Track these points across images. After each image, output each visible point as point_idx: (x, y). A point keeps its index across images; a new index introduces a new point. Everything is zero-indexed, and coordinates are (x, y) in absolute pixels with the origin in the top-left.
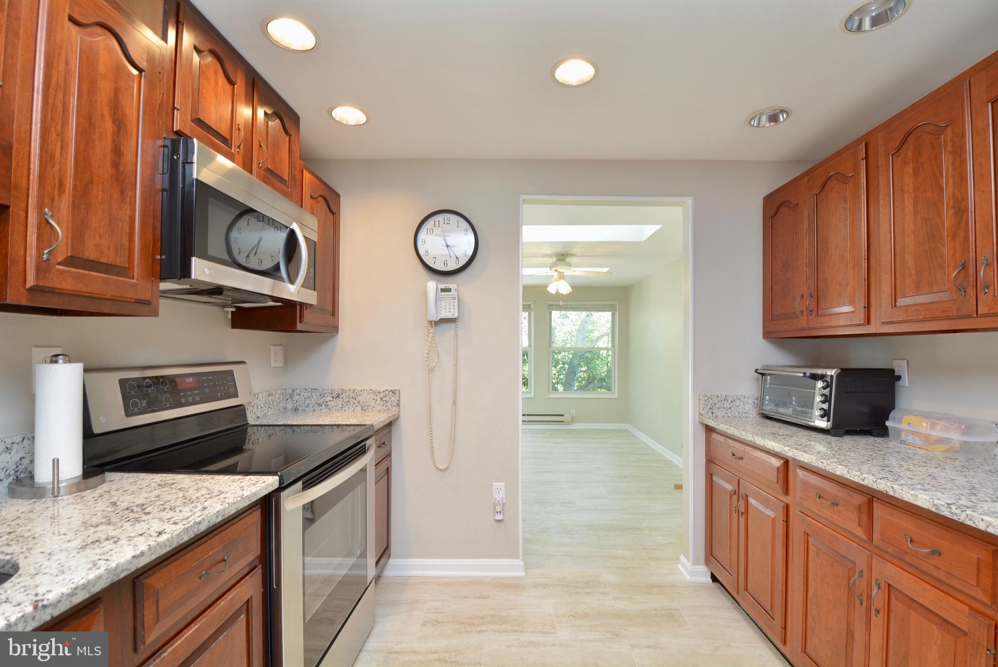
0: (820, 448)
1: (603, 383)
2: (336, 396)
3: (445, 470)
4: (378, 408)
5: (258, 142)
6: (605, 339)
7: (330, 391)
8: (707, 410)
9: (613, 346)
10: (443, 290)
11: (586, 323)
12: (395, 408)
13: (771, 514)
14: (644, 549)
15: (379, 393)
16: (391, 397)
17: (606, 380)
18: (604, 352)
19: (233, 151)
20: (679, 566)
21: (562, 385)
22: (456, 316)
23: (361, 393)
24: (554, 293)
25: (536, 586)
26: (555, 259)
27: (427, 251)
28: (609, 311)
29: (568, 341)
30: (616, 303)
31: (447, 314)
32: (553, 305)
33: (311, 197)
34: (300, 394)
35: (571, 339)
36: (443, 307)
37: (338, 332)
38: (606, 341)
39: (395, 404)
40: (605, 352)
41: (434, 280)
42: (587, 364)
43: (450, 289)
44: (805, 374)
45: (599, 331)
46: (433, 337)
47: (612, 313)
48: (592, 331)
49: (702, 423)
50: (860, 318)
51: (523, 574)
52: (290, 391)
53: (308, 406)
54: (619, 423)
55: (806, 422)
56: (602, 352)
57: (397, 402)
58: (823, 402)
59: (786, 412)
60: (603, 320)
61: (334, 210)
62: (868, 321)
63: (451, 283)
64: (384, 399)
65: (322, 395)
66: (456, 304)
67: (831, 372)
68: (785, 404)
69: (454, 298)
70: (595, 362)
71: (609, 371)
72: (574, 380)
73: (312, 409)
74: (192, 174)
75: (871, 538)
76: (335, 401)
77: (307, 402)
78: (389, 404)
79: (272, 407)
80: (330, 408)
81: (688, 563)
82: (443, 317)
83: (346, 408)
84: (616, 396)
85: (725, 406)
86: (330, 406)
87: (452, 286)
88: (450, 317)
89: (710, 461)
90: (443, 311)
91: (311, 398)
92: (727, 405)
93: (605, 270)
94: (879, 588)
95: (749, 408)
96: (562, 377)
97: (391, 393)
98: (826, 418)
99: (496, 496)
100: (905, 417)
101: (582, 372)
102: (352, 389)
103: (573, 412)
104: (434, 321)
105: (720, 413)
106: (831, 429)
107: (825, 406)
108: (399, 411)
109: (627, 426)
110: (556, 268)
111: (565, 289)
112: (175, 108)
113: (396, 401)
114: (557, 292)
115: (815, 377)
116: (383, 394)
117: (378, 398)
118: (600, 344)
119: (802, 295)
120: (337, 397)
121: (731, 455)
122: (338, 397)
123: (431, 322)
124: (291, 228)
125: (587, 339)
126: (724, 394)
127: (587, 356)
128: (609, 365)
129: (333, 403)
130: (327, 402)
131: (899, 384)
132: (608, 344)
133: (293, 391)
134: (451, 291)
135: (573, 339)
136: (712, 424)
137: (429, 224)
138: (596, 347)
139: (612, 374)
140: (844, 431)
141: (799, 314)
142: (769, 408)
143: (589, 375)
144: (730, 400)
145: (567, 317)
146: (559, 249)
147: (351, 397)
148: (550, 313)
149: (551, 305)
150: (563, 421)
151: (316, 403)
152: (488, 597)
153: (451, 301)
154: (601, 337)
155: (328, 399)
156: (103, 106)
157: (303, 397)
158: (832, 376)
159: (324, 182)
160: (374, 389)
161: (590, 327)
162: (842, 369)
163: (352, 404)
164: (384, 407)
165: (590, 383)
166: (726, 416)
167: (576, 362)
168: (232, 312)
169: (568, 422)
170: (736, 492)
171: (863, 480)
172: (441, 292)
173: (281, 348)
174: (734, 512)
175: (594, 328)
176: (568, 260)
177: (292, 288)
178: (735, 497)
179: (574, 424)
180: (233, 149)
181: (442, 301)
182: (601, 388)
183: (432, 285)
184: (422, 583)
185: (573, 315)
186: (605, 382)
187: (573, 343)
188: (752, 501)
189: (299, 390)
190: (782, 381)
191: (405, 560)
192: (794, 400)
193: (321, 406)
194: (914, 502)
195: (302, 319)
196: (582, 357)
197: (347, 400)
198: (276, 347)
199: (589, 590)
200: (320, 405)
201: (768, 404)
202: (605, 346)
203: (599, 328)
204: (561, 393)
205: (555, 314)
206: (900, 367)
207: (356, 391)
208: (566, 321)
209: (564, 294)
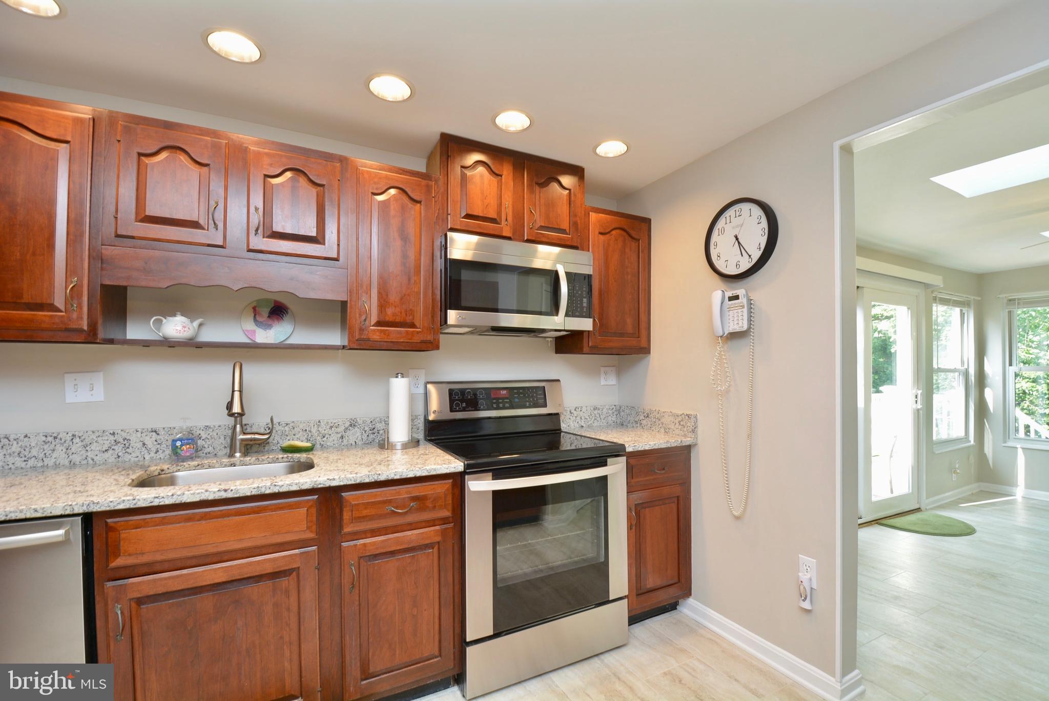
3: (739, 517)
4: (677, 432)
5: (528, 208)
7: (642, 410)
10: (730, 299)
12: (692, 433)
15: (677, 416)
16: (687, 422)
22: (746, 327)
23: (663, 414)
27: (719, 255)
31: (736, 327)
33: (600, 234)
34: (625, 411)
36: (730, 319)
37: (650, 351)
39: (692, 430)
43: (738, 296)
46: (720, 356)
53: (629, 422)
57: (693, 428)
61: (637, 237)
63: (740, 289)
64: (682, 423)
65: (637, 414)
66: (746, 313)
69: (743, 307)
73: (630, 426)
77: (629, 419)
78: (685, 430)
79: (598, 419)
82: (732, 330)
83: (653, 429)
86: (643, 427)
87: (741, 292)
88: (738, 330)
90: (731, 324)
91: (629, 416)
97: (687, 417)
99: (802, 575)
102: (658, 409)
104: (721, 337)
108: (696, 437)
112: (449, 214)
116: (680, 417)
117: (677, 421)
122: (648, 416)
123: (718, 338)
124: (555, 269)
130: (641, 421)
133: (620, 407)
134: (739, 299)
137: (721, 222)
147: (657, 418)
151: (633, 420)
153: (740, 311)
155: (641, 418)
160: (674, 411)
163: (658, 425)
164: (682, 432)
172: (729, 301)
173: (613, 368)
180: (501, 224)
181: (730, 312)
183: (719, 293)
189: (624, 407)
193: (637, 424)
195: (590, 344)
197: (654, 420)
198: (607, 368)
200: (636, 422)
207: (660, 412)
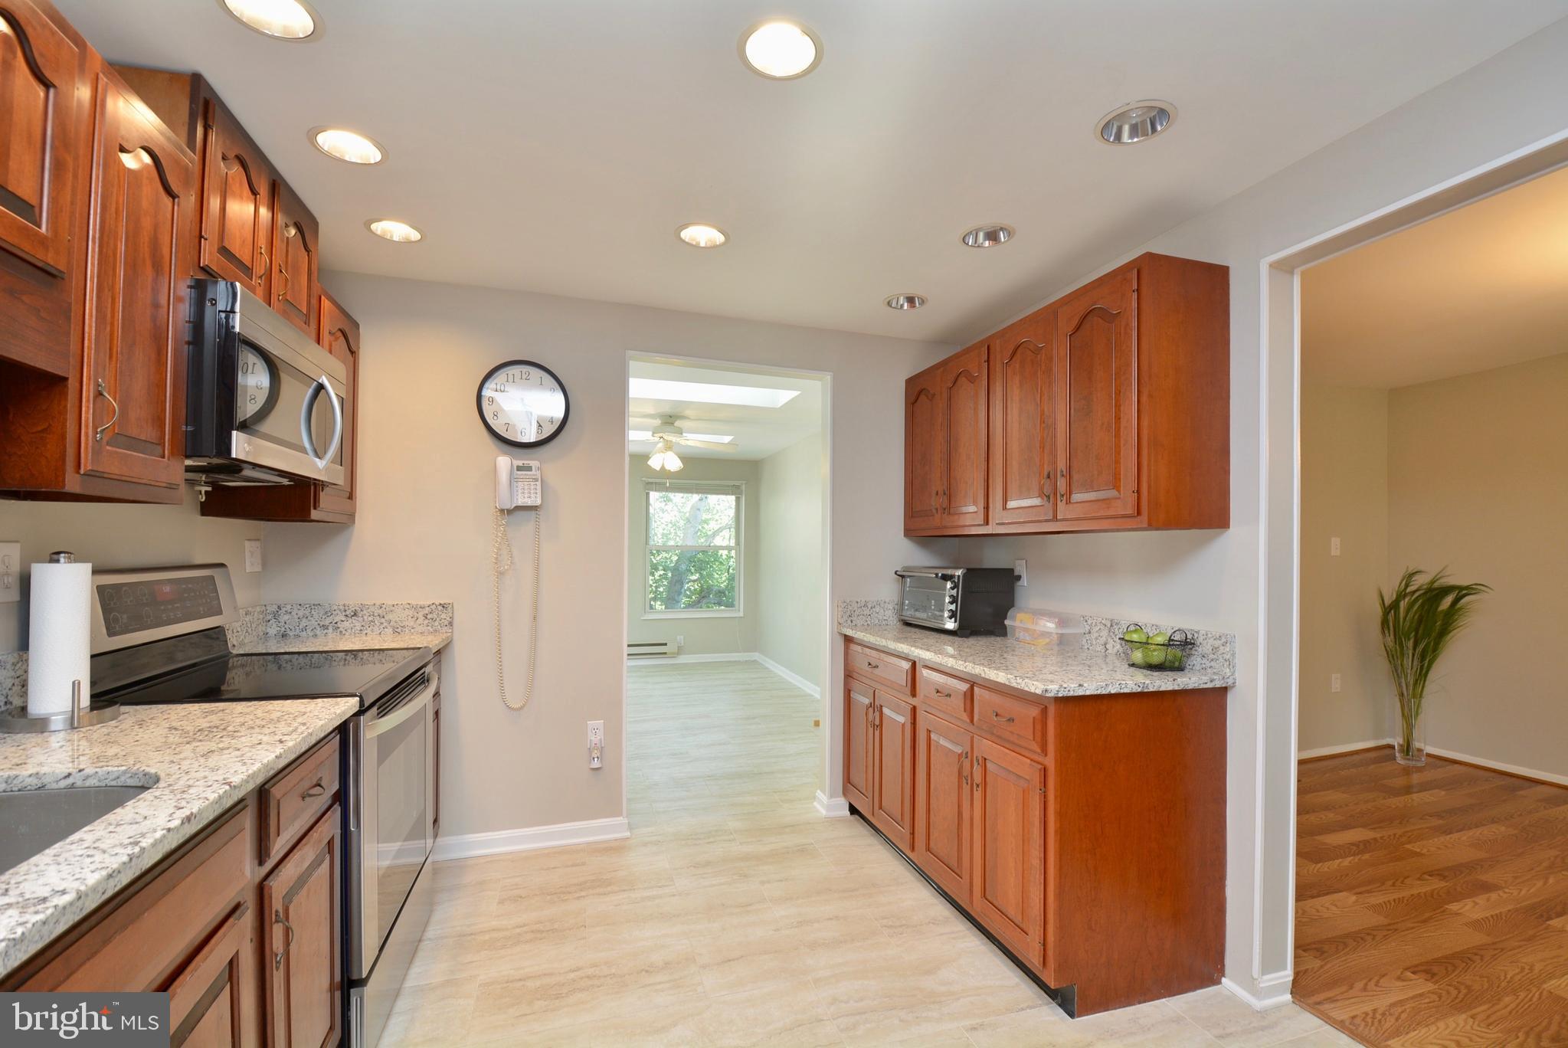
0: (950, 650)
1: (723, 597)
2: (352, 614)
3: (521, 708)
4: (420, 629)
5: (278, 265)
6: (726, 533)
7: (342, 607)
8: (845, 618)
9: (738, 543)
10: (519, 468)
11: (699, 509)
12: (446, 628)
13: (901, 719)
14: (775, 792)
15: (421, 607)
16: (440, 613)
17: (727, 593)
18: (724, 553)
19: (253, 283)
20: (815, 803)
21: (662, 601)
22: (539, 502)
23: (394, 608)
24: (658, 469)
25: (645, 844)
26: (660, 422)
27: (495, 413)
28: (732, 495)
29: (671, 536)
30: (742, 484)
31: (526, 500)
32: (652, 483)
33: (330, 333)
34: (290, 613)
35: (676, 533)
36: (520, 491)
37: (354, 523)
38: (727, 536)
39: (446, 623)
40: (726, 552)
41: (505, 453)
42: (699, 570)
43: (531, 467)
44: (937, 575)
45: (717, 520)
46: (504, 531)
47: (736, 498)
48: (706, 522)
49: (841, 634)
50: (980, 520)
51: (628, 834)
52: (274, 608)
53: (305, 629)
54: (744, 652)
55: (936, 624)
56: (721, 552)
57: (450, 620)
58: (951, 603)
59: (921, 617)
60: (722, 507)
61: (354, 348)
62: (987, 523)
63: (533, 460)
64: (429, 617)
65: (329, 613)
66: (539, 487)
67: (959, 572)
68: (925, 609)
69: (536, 480)
70: (711, 567)
71: (731, 579)
72: (680, 593)
73: (311, 634)
74: (233, 327)
75: (972, 721)
76: (350, 621)
77: (304, 623)
78: (437, 623)
79: (250, 630)
80: (341, 632)
81: (823, 796)
82: (520, 503)
83: (369, 631)
84: (741, 614)
85: (865, 613)
86: (341, 629)
87: (534, 463)
88: (529, 504)
89: (849, 675)
90: (520, 496)
91: (309, 618)
92: (867, 612)
93: (727, 439)
94: (979, 764)
95: (890, 616)
96: (661, 589)
97: (440, 608)
98: (953, 619)
99: (593, 738)
100: (1018, 615)
101: (692, 582)
102: (378, 603)
103: (680, 638)
104: (507, 510)
105: (859, 622)
106: (958, 629)
107: (953, 607)
108: (452, 632)
109: (756, 656)
110: (661, 435)
111: (674, 464)
112: (203, 237)
113: (448, 619)
114: (663, 468)
115: (945, 578)
116: (427, 608)
117: (420, 615)
118: (718, 541)
119: (937, 492)
120: (353, 616)
121: (867, 664)
122: (355, 615)
123: (502, 511)
124: (320, 381)
125: (699, 533)
126: (863, 600)
127: (700, 559)
128: (731, 571)
129: (346, 624)
130: (336, 623)
131: (1020, 583)
132: (729, 541)
133: (279, 608)
134: (531, 470)
135: (679, 533)
136: (850, 633)
137: (500, 376)
138: (712, 545)
139: (736, 584)
140: (969, 631)
141: (934, 511)
142: (909, 614)
143: (702, 586)
144: (869, 607)
145: (670, 500)
146: (667, 409)
147: (376, 614)
148: (648, 494)
149: (648, 483)
150: (665, 653)
151: (319, 624)
152: (584, 864)
153: (532, 483)
154: (720, 530)
155: (337, 619)
156: (145, 250)
157: (296, 617)
158: (959, 576)
159: (343, 309)
160: (414, 603)
161: (705, 516)
162: (968, 569)
163: (378, 624)
164: (429, 628)
165: (703, 597)
166: (866, 624)
167: (683, 567)
168: (206, 492)
169: (674, 653)
170: (872, 705)
171: (966, 668)
172: (517, 470)
173: (258, 544)
174: (869, 726)
175: (709, 517)
176: (678, 423)
177: (320, 464)
178: (871, 710)
179: (681, 656)
180: (253, 280)
181: (519, 483)
182: (720, 604)
183: (504, 462)
184: (488, 862)
185: (677, 497)
186: (725, 596)
187: (678, 539)
188: (886, 711)
189: (289, 607)
190: (921, 583)
191: (460, 837)
192: (933, 604)
193: (327, 628)
194: (996, 680)
195: (317, 504)
196: (691, 560)
197: (370, 619)
198: (253, 543)
199: (712, 840)
200: (325, 627)
201: (907, 609)
202: (725, 543)
203: (717, 517)
204: (660, 612)
205: (654, 496)
206: (1020, 569)
207: (384, 606)
208: (670, 506)
209: (672, 471)
